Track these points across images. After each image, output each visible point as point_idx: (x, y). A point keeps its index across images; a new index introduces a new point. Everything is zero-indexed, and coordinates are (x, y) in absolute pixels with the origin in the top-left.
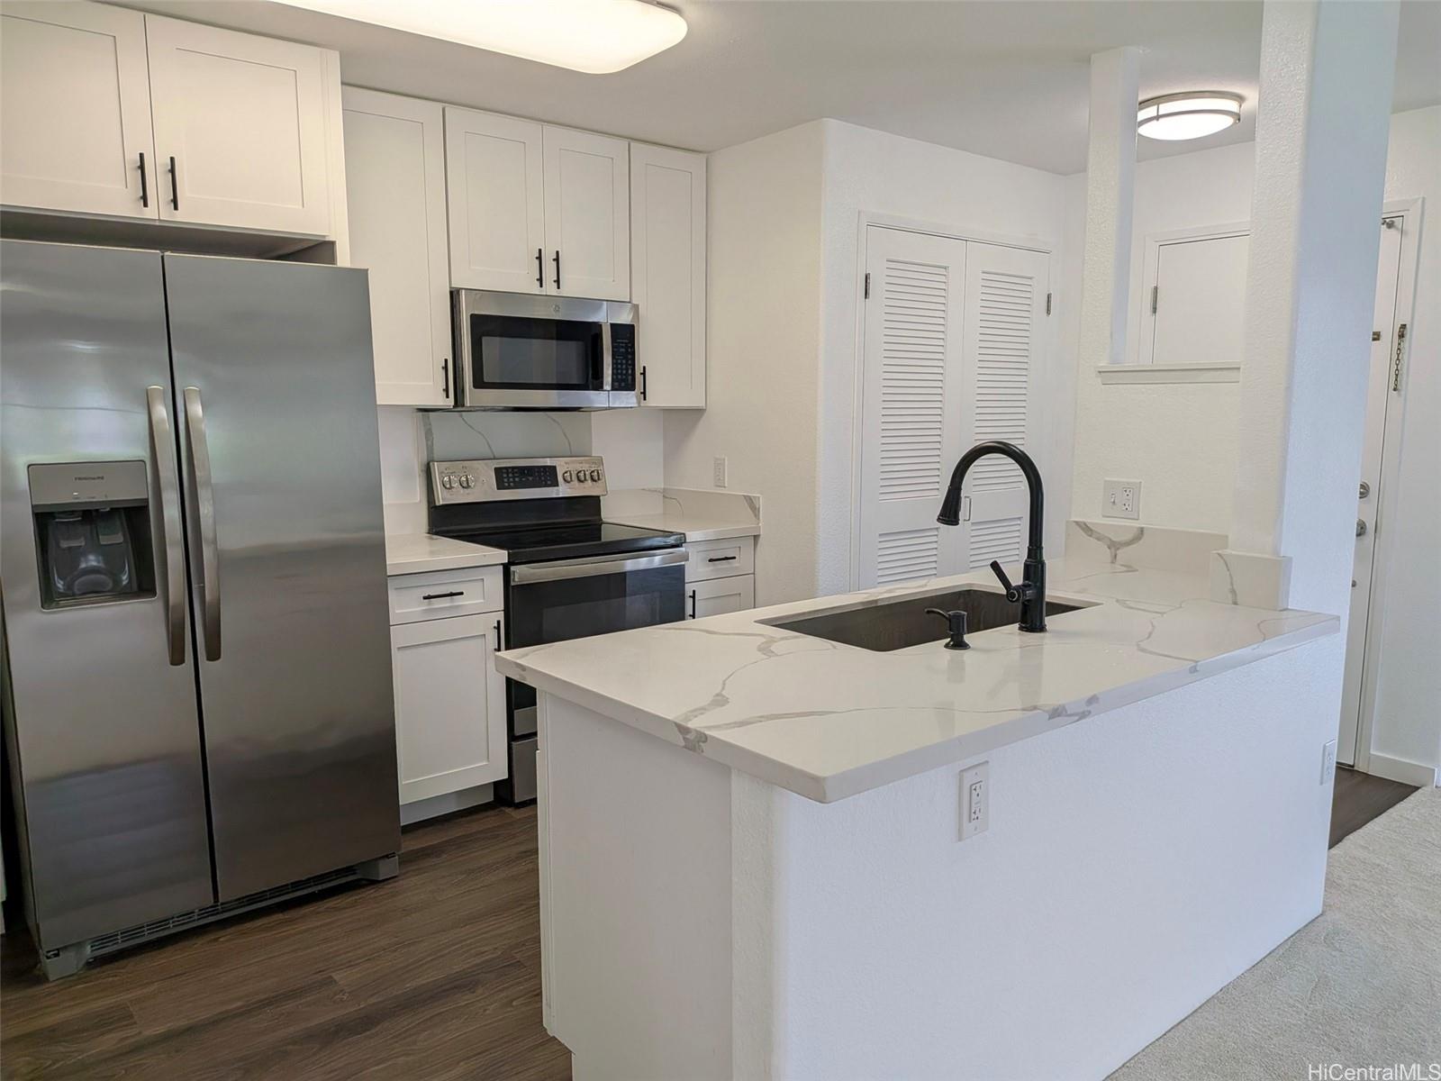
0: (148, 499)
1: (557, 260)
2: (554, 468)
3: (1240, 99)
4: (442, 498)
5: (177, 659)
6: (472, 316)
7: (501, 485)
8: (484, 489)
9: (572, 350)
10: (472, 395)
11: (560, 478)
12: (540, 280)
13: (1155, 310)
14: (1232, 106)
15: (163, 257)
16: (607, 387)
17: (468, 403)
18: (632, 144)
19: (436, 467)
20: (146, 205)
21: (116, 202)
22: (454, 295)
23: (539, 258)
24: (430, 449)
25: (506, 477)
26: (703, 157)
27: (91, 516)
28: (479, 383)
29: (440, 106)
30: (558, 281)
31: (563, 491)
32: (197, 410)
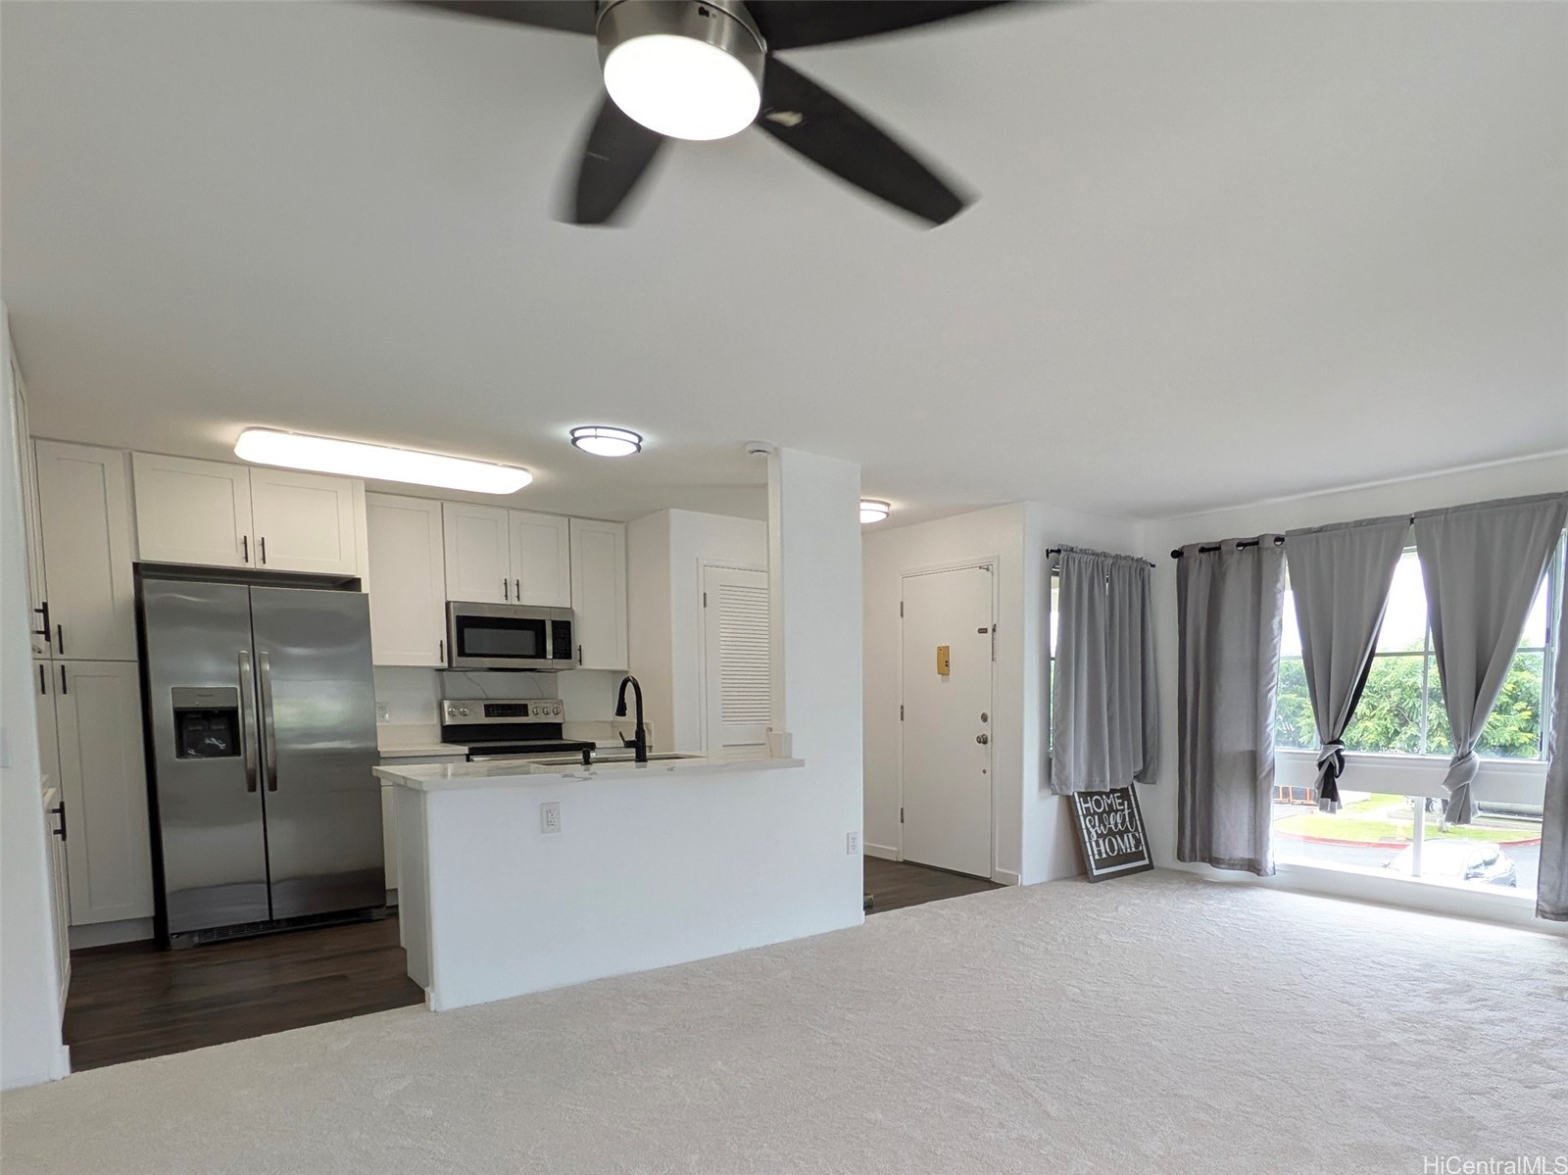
0: (237, 707)
1: (518, 585)
2: (526, 705)
3: (888, 505)
4: (448, 721)
5: (252, 788)
6: (457, 617)
7: (488, 715)
8: (479, 717)
9: (528, 636)
10: (457, 661)
11: (530, 712)
12: (506, 596)
13: (902, 615)
14: (884, 508)
15: (249, 589)
16: (550, 656)
17: (454, 665)
18: (571, 520)
19: (446, 704)
20: (247, 561)
21: (231, 560)
22: (448, 604)
23: (506, 584)
24: (443, 692)
25: (490, 710)
26: (621, 527)
27: (207, 715)
28: (462, 653)
29: (439, 503)
30: (518, 597)
31: (530, 719)
32: (267, 667)
